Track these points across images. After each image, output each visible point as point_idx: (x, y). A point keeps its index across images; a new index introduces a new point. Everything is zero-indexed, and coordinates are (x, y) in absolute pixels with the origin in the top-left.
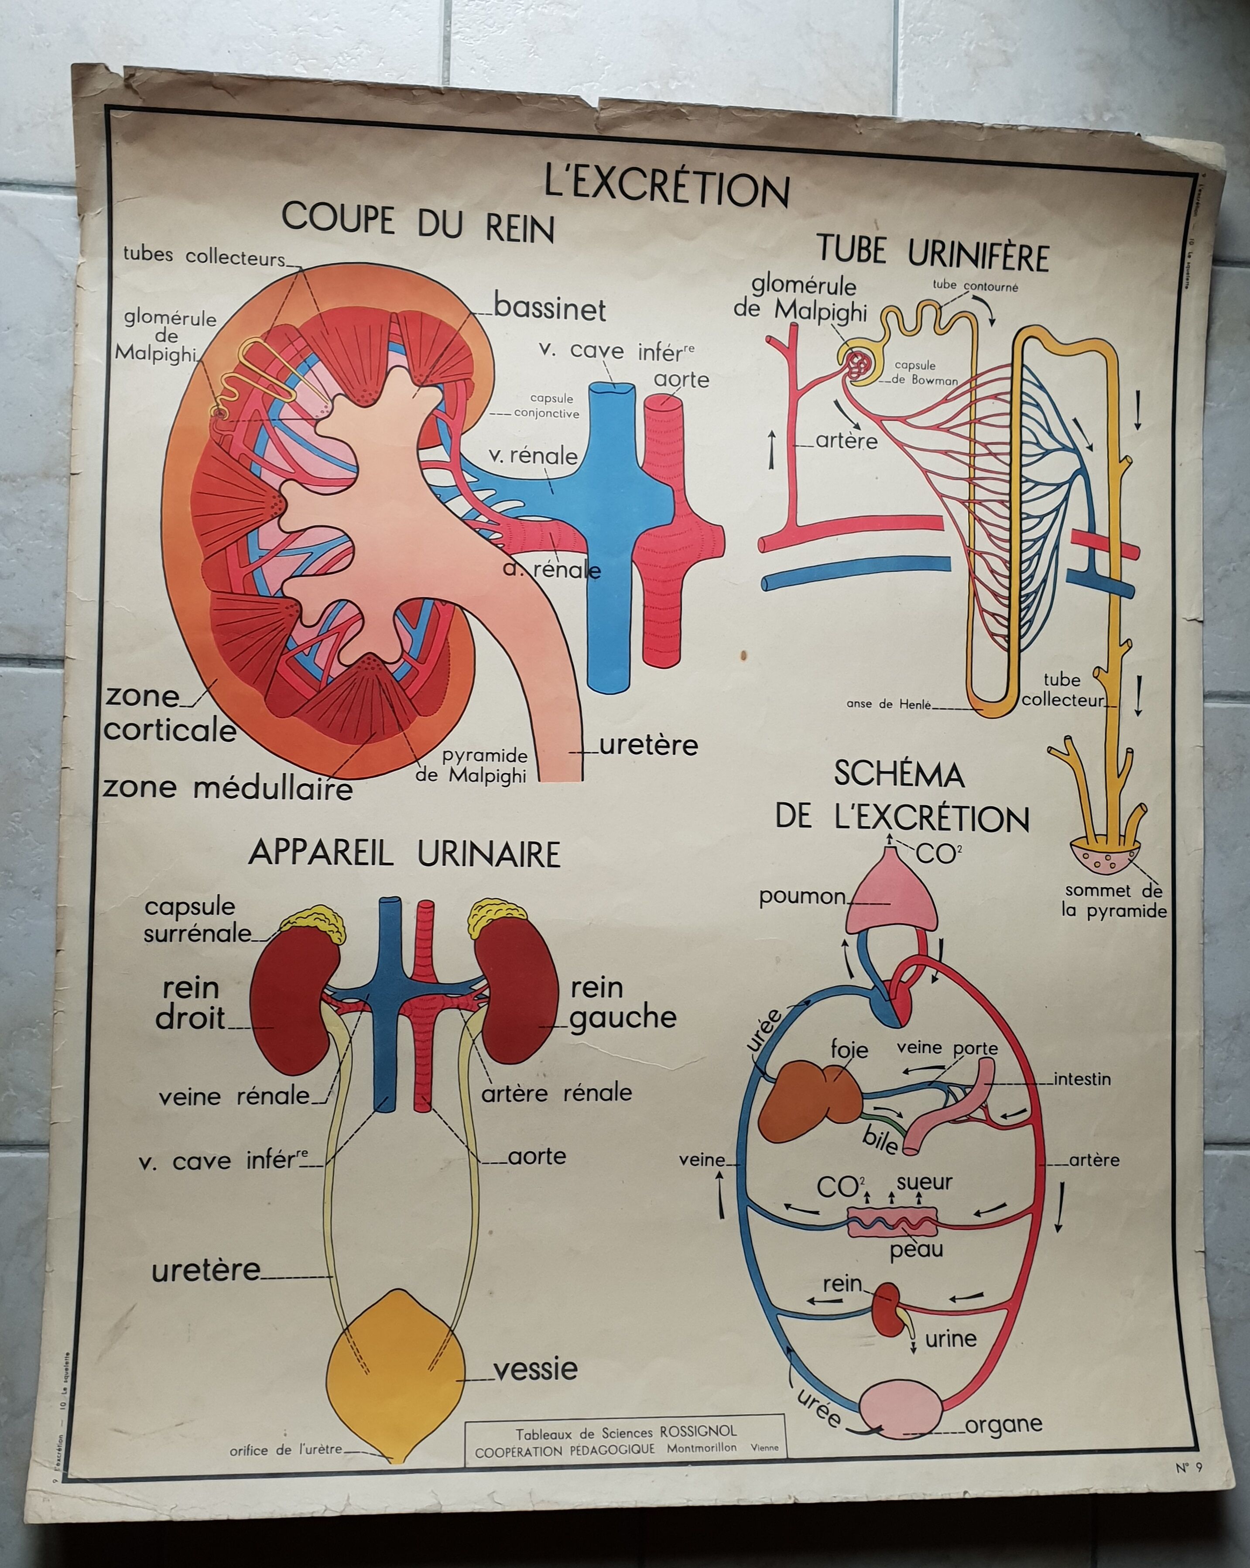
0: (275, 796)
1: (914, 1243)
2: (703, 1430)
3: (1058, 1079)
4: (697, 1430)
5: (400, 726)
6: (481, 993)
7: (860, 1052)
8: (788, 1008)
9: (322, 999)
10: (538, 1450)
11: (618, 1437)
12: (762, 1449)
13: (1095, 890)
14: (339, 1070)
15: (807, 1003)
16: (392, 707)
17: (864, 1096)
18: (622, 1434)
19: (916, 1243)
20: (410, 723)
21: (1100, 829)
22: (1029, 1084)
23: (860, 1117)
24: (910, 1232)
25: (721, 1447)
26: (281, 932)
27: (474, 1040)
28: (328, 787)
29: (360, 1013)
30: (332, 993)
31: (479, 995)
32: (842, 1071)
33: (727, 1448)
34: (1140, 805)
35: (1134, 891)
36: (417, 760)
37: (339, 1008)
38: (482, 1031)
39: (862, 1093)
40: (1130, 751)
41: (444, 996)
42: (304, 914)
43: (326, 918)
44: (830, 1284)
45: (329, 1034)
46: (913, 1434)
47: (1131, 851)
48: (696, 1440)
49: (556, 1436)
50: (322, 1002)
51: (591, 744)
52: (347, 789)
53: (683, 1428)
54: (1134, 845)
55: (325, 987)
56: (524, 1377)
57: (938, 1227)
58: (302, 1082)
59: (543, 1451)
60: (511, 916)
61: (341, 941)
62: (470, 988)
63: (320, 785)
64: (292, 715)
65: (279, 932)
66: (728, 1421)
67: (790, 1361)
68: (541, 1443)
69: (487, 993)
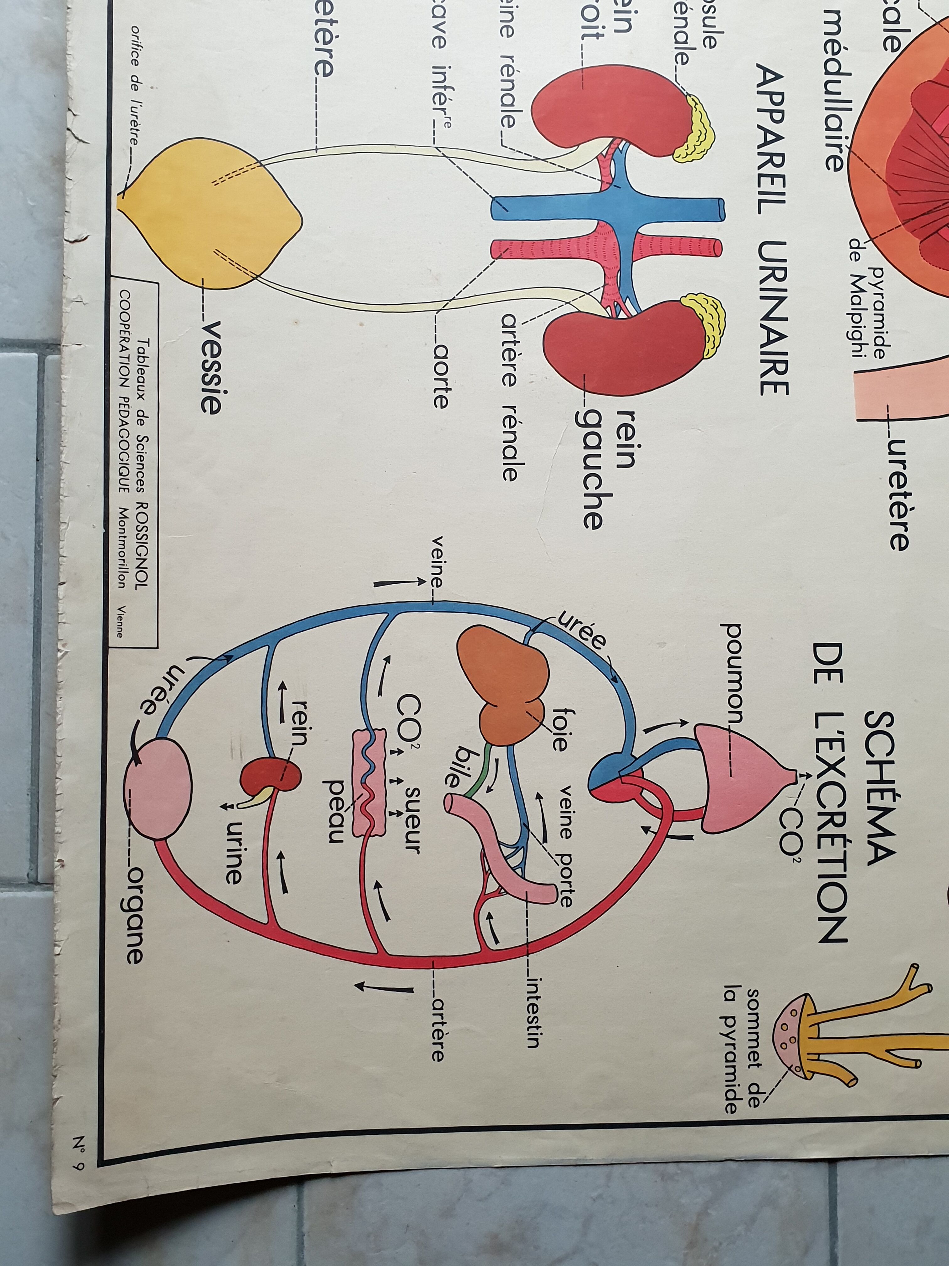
0: (828, 92)
1: (345, 808)
2: (142, 550)
3: (533, 983)
4: (142, 545)
5: (909, 221)
6: (621, 309)
7: (561, 743)
8: (608, 657)
9: (615, 138)
10: (126, 361)
11: (138, 452)
12: (120, 618)
13: (755, 1025)
14: (537, 159)
15: (615, 679)
16: (928, 213)
17: (510, 746)
18: (140, 457)
19: (345, 811)
20: (912, 232)
21: (827, 1030)
22: (528, 947)
23: (487, 742)
24: (359, 803)
25: (123, 570)
26: (686, 96)
27: (569, 303)
28: (839, 146)
29: (600, 179)
30: (621, 149)
31: (619, 306)
32: (538, 721)
33: (122, 578)
34: (856, 1078)
35: (755, 1074)
36: (872, 239)
37: (605, 157)
38: (580, 311)
39: (513, 745)
40: (917, 1064)
41: (619, 269)
42: (704, 119)
43: (701, 142)
44: (301, 708)
45: (576, 147)
46: (130, 800)
47: (802, 1068)
48: (131, 543)
49: (141, 383)
50: (611, 139)
51: (898, 430)
52: (838, 166)
53: (145, 529)
54: (808, 1071)
55: (627, 141)
56: (205, 354)
57: (363, 837)
58: (525, 120)
59: (124, 366)
60: (707, 341)
61: (676, 157)
62: (627, 297)
63: (840, 138)
64: (915, 109)
65: (686, 94)
66: (151, 581)
67: (216, 659)
68: (134, 365)
69: (622, 315)
